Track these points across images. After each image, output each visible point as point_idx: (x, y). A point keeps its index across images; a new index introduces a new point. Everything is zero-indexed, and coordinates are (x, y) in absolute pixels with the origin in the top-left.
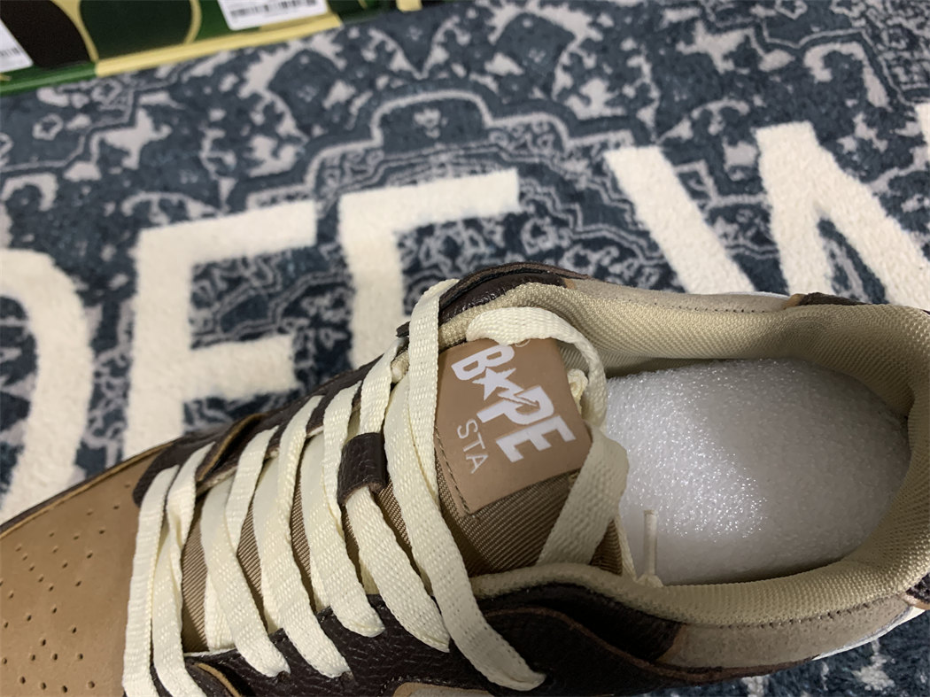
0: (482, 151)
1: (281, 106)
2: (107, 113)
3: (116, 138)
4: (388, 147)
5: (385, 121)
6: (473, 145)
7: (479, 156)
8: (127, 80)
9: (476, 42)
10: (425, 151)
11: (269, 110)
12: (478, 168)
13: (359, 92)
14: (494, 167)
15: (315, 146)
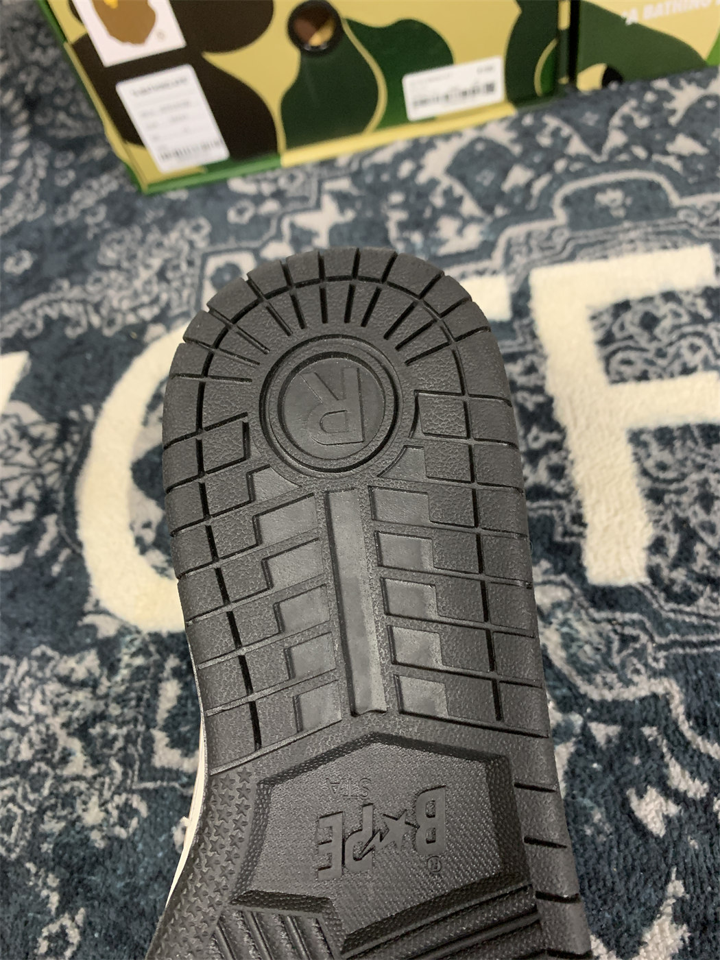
0: (672, 228)
1: (459, 190)
2: (295, 199)
3: (304, 220)
4: (574, 224)
5: (567, 202)
6: (661, 222)
7: (669, 233)
8: (309, 169)
9: (656, 124)
10: (614, 229)
11: (448, 193)
12: (669, 244)
13: (538, 176)
14: (684, 243)
15: (499, 226)
